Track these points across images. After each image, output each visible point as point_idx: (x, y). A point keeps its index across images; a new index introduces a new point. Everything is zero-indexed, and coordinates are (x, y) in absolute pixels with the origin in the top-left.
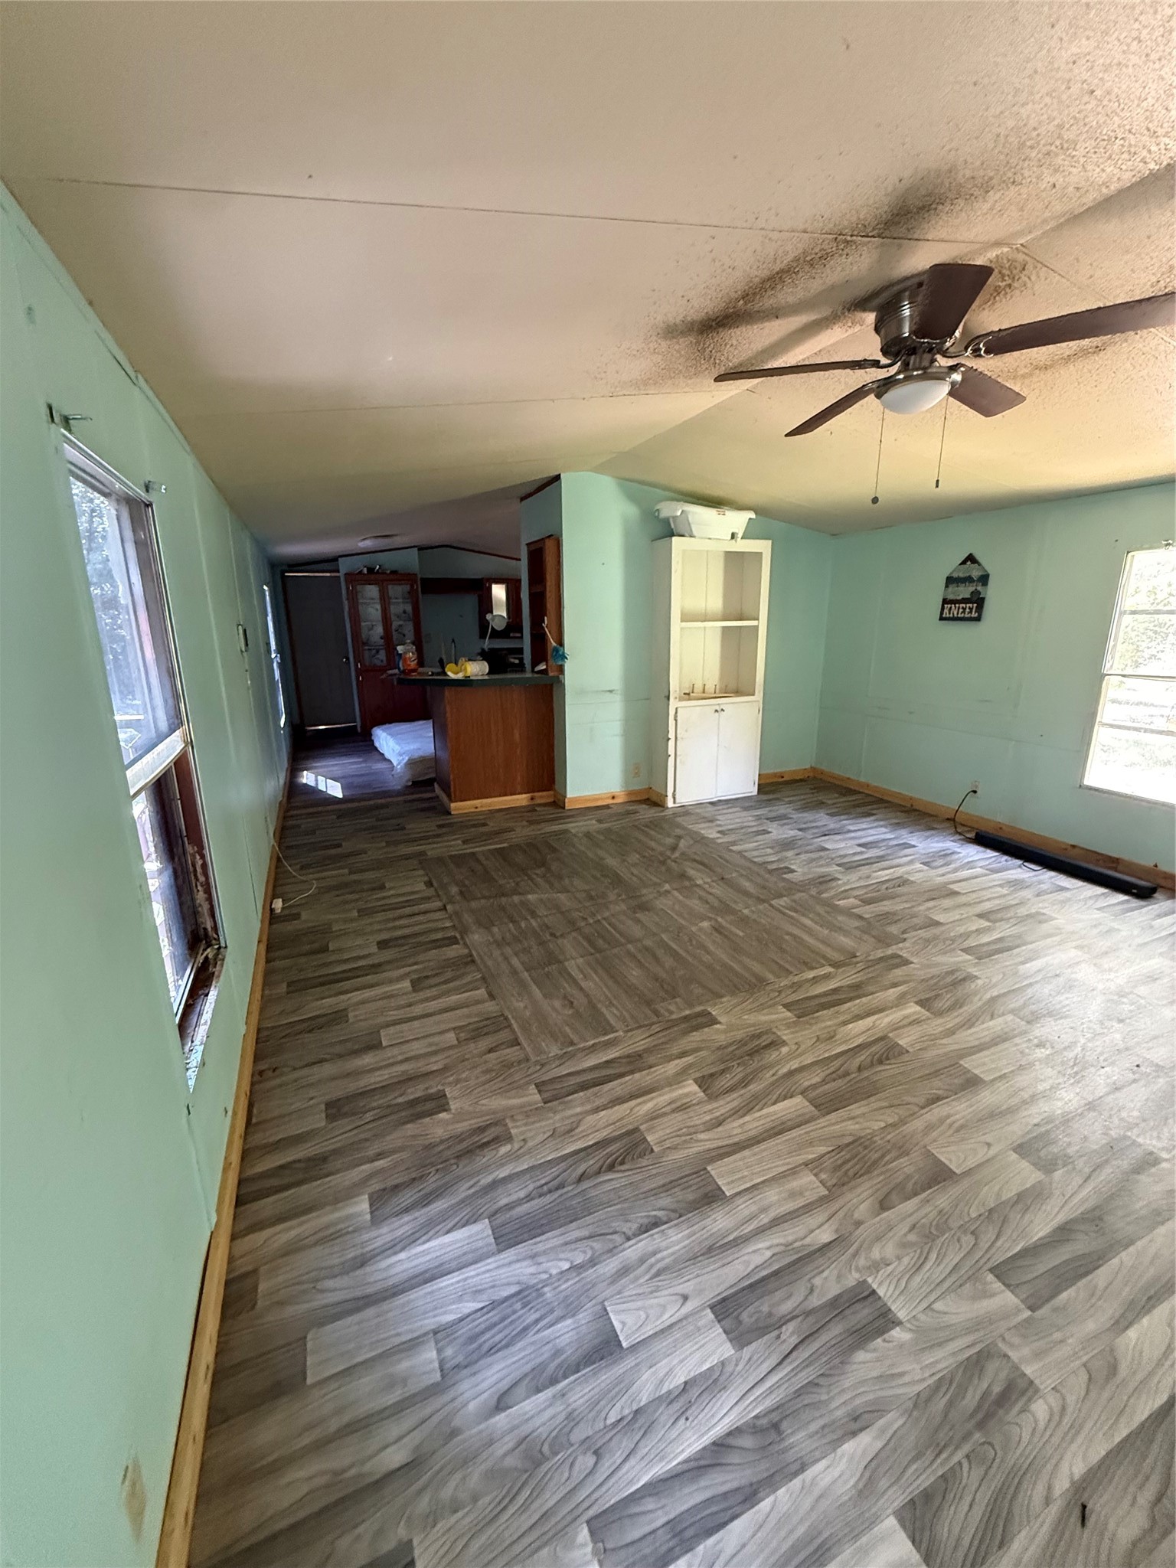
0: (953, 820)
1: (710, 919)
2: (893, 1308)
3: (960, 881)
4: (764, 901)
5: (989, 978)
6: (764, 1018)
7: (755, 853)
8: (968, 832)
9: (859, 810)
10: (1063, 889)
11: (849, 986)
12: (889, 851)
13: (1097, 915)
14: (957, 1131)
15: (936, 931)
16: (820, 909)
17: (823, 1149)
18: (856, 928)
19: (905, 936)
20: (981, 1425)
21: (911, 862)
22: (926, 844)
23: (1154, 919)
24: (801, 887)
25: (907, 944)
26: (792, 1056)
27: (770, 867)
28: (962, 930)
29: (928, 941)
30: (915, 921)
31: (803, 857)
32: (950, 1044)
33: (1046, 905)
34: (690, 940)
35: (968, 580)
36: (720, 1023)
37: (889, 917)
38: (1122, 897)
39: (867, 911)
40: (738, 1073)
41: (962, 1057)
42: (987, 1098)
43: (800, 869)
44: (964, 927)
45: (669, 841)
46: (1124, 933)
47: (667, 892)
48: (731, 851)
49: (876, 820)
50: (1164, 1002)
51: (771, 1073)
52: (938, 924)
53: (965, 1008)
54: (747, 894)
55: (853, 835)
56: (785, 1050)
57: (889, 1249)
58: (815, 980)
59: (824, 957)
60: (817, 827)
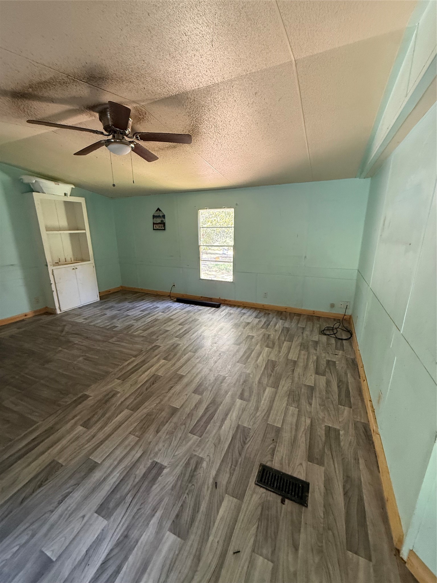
0: (170, 296)
1: (83, 356)
2: (163, 464)
3: (172, 316)
4: (105, 341)
5: (184, 343)
6: (109, 386)
7: (101, 324)
8: (175, 299)
9: (140, 298)
10: (200, 310)
11: (141, 362)
12: (151, 311)
13: (208, 315)
14: (178, 394)
15: (167, 333)
16: (128, 338)
17: (136, 424)
18: (142, 341)
19: (158, 338)
20: (190, 482)
21: (158, 313)
22: (162, 305)
23: (221, 313)
24: (121, 331)
25: (159, 341)
26: (121, 396)
27: (108, 327)
28: (175, 331)
29: (165, 338)
30: (161, 332)
31: (120, 321)
32: (174, 369)
33: (197, 316)
34: (74, 368)
35: (159, 217)
36: (91, 396)
37: (153, 333)
38: (214, 309)
39: (145, 334)
40: (100, 412)
41: (177, 371)
42: (185, 380)
43: (120, 325)
44: (175, 329)
45: (59, 328)
46: (215, 319)
47: (60, 351)
48: (90, 325)
49: (146, 301)
50: (224, 334)
51: (114, 406)
52: (168, 331)
53: (177, 355)
54: (99, 341)
55: (138, 308)
56: (119, 395)
57: (161, 445)
58: (129, 364)
59: (131, 355)
60: (125, 308)
